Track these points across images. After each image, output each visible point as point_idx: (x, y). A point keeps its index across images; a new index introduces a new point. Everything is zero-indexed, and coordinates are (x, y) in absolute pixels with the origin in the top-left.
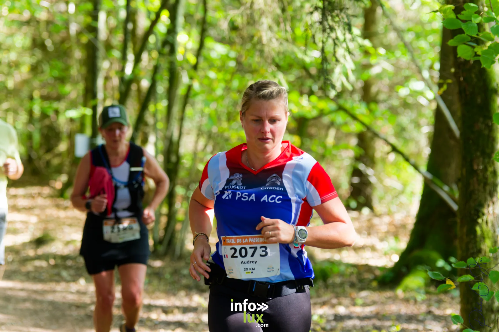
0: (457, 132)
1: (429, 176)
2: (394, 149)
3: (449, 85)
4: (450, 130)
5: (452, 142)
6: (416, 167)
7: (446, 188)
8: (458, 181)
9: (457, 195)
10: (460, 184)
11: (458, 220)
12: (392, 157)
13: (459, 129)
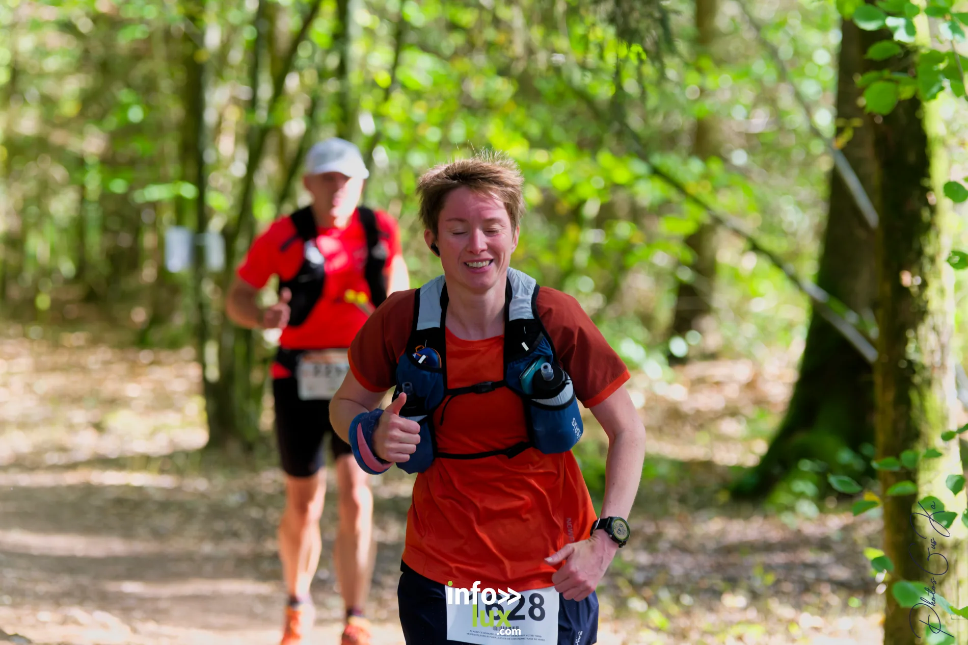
0: (872, 216)
1: (820, 295)
2: (755, 248)
3: (855, 129)
4: (856, 212)
5: (861, 234)
6: (794, 279)
7: (852, 317)
8: (875, 306)
9: (874, 332)
10: (880, 312)
11: (878, 379)
12: (751, 261)
13: (877, 209)
